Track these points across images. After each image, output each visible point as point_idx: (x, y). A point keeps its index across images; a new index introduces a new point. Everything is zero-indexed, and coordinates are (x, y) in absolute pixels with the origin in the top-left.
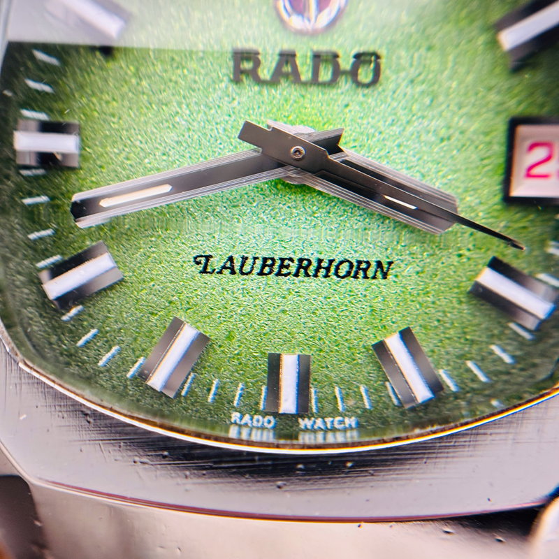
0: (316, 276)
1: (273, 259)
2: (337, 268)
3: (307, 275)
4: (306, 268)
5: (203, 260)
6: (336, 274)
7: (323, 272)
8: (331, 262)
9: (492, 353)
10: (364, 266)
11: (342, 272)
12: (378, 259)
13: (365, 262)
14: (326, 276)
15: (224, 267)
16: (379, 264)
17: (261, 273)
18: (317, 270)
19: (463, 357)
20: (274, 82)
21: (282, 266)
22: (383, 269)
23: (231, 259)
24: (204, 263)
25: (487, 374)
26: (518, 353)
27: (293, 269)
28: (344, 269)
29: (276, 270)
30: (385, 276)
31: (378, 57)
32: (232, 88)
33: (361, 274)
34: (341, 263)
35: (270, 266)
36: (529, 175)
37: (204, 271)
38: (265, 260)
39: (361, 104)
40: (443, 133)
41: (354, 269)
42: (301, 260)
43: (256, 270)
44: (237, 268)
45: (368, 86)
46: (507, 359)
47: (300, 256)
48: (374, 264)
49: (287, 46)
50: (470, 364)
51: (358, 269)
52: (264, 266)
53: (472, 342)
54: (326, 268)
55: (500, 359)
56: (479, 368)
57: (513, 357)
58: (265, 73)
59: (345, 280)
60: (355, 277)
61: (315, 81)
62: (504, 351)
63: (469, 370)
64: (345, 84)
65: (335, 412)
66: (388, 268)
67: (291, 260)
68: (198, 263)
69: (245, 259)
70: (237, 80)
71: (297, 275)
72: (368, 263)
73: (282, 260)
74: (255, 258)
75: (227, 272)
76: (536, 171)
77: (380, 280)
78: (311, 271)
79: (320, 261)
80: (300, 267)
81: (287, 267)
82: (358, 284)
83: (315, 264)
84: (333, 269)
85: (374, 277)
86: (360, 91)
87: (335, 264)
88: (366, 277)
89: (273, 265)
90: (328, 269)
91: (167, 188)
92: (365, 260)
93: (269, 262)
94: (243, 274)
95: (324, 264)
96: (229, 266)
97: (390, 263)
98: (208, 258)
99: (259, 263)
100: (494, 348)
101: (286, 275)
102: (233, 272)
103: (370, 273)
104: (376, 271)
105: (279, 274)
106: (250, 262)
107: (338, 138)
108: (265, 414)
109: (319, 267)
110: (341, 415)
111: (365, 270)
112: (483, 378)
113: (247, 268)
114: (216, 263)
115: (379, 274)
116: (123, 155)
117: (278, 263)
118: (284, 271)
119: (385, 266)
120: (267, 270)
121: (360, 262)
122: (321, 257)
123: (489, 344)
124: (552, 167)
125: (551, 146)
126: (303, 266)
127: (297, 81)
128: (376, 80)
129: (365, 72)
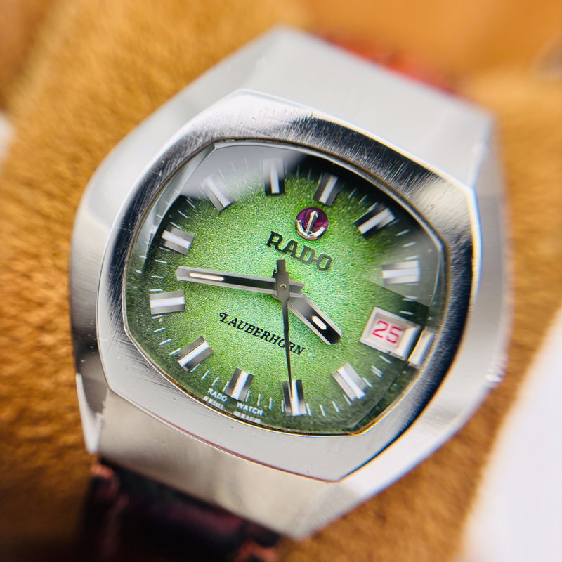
0: (270, 341)
1: (254, 327)
2: (280, 342)
3: (266, 340)
4: (267, 336)
5: (224, 316)
6: (279, 344)
7: (273, 341)
8: (279, 338)
9: (332, 405)
10: (292, 345)
11: (281, 344)
12: (299, 345)
14: (274, 343)
15: (232, 322)
16: (299, 347)
17: (246, 331)
19: (319, 402)
20: (284, 252)
21: (257, 332)
22: (299, 350)
23: (236, 320)
24: (224, 317)
25: (326, 413)
26: (343, 409)
27: (261, 335)
28: (283, 343)
29: (253, 332)
30: (299, 353)
31: (331, 260)
32: (265, 247)
34: (283, 340)
35: (252, 330)
36: (374, 334)
37: (222, 321)
38: (251, 326)
39: (316, 276)
40: (346, 302)
42: (266, 332)
43: (245, 329)
44: (238, 324)
45: (322, 269)
46: (337, 410)
47: (266, 330)
48: (296, 346)
49: (295, 239)
50: (321, 406)
52: (249, 328)
53: (326, 397)
55: (335, 409)
56: (324, 409)
57: (340, 410)
58: (282, 247)
59: (281, 348)
61: (300, 259)
62: (337, 406)
63: (320, 409)
64: (313, 265)
65: (255, 405)
66: (302, 350)
67: (262, 330)
68: (221, 316)
69: (242, 322)
70: (269, 244)
71: (262, 338)
72: (294, 345)
73: (258, 329)
74: (247, 324)
75: (232, 325)
76: (378, 333)
77: (296, 354)
78: (269, 338)
79: (274, 336)
80: (264, 335)
81: (259, 333)
83: (271, 336)
84: (278, 341)
85: (294, 352)
86: (318, 270)
87: (280, 339)
88: (291, 350)
89: (253, 329)
90: (276, 340)
91: (222, 279)
92: (294, 343)
93: (252, 328)
94: (238, 328)
95: (275, 338)
96: (234, 322)
97: (303, 348)
98: (226, 315)
99: (247, 326)
100: (333, 403)
101: (257, 336)
102: (235, 326)
103: (293, 349)
104: (296, 350)
105: (254, 334)
106: (244, 324)
107: (302, 287)
108: (224, 394)
109: (272, 338)
110: (258, 408)
111: (292, 347)
112: (324, 414)
113: (241, 326)
114: (229, 319)
115: (297, 352)
116: (207, 257)
117: (256, 329)
118: (257, 334)
120: (250, 331)
121: (291, 343)
122: (275, 334)
123: (332, 400)
124: (385, 334)
125: (387, 325)
126: (266, 335)
127: (293, 255)
128: (326, 269)
129: (323, 264)
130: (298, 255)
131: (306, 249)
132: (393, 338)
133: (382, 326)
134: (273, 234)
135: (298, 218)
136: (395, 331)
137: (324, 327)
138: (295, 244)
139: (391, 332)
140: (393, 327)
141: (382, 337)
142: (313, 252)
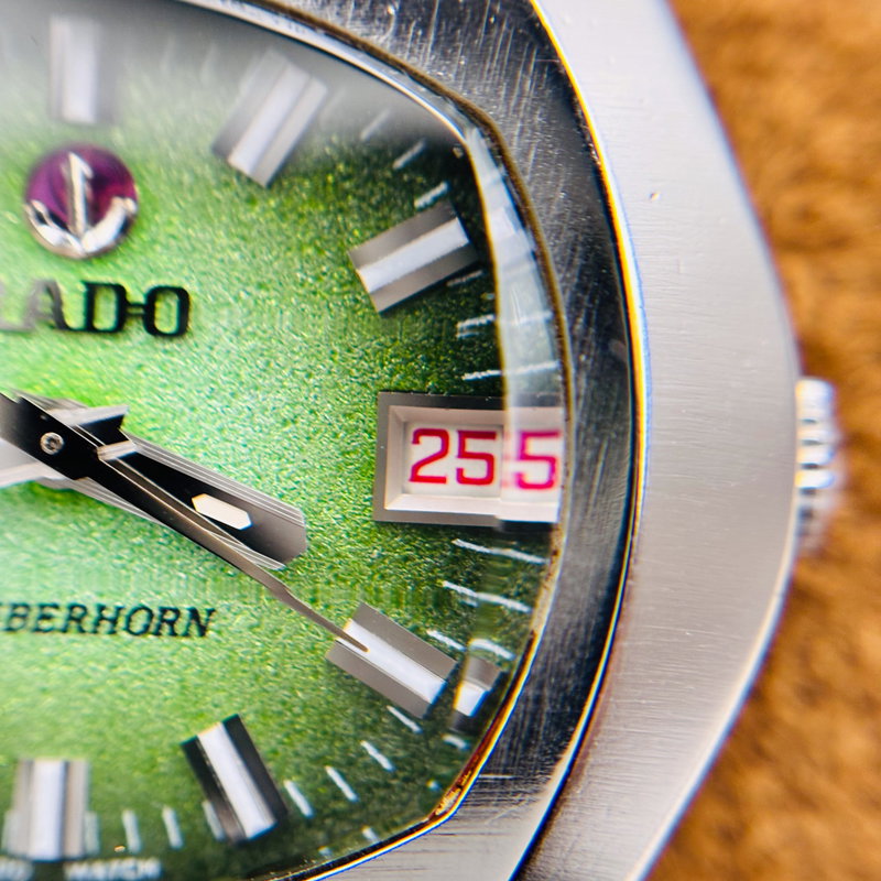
0: (95, 632)
1: (27, 606)
2: (129, 620)
3: (81, 631)
4: (79, 620)
6: (128, 629)
7: (106, 625)
8: (119, 610)
9: (362, 753)
10: (170, 616)
11: (137, 626)
12: (192, 605)
13: (171, 609)
14: (112, 633)
16: (194, 614)
17: (7, 629)
18: (97, 624)
19: (321, 760)
21: (41, 617)
22: (199, 622)
25: (355, 786)
26: (401, 754)
27: (59, 622)
28: (139, 621)
29: (32, 623)
30: (203, 631)
31: (183, 296)
33: (166, 629)
34: (135, 611)
36: (415, 478)
38: (14, 607)
40: (285, 413)
41: (155, 621)
42: (72, 607)
45: (171, 337)
46: (386, 764)
47: (69, 600)
48: (185, 613)
49: (48, 270)
50: (331, 772)
51: (162, 622)
52: (12, 616)
53: (335, 736)
54: (110, 620)
55: (376, 763)
56: (344, 777)
59: (141, 639)
60: (157, 634)
61: (89, 327)
62: (380, 750)
63: (329, 782)
64: (136, 331)
65: (122, 854)
66: (208, 620)
67: (56, 607)
71: (65, 630)
72: (177, 612)
73: (42, 607)
77: (195, 638)
78: (88, 623)
80: (71, 618)
81: (50, 618)
82: (161, 645)
83: (93, 613)
84: (122, 623)
85: (186, 635)
86: (159, 344)
87: (125, 613)
88: (173, 634)
89: (25, 616)
90: (114, 621)
92: (172, 606)
93: (21, 611)
95: (108, 614)
97: (210, 612)
99: (4, 610)
100: (365, 744)
101: (46, 631)
103: (180, 627)
104: (189, 625)
105: (38, 630)
107: (118, 420)
109: (100, 619)
111: (172, 623)
112: (350, 795)
115: (194, 630)
117: (35, 612)
118: (45, 624)
119: (203, 616)
120: (17, 623)
121: (164, 611)
122: (103, 601)
123: (360, 738)
124: (447, 466)
125: (443, 435)
126: (76, 616)
127: (61, 327)
128: (182, 330)
129: (166, 317)
130: (74, 318)
131: (92, 290)
132: (476, 469)
133: (431, 445)
136: (473, 445)
137: (240, 520)
138: (52, 288)
139: (463, 454)
140: (464, 435)
141: (442, 480)
142: (120, 291)
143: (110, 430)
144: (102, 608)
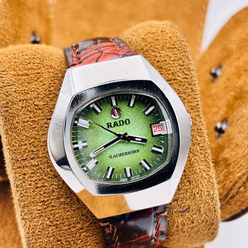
7: (129, 154)
11: (132, 153)
12: (137, 149)
16: (137, 150)
17: (120, 156)
20: (114, 126)
21: (123, 154)
23: (115, 155)
24: (111, 157)
25: (157, 163)
27: (125, 154)
30: (139, 152)
31: (129, 119)
36: (155, 132)
37: (111, 158)
39: (128, 127)
40: (141, 128)
42: (125, 153)
43: (119, 156)
44: (116, 156)
49: (115, 121)
50: (154, 162)
51: (134, 152)
53: (154, 158)
54: (129, 153)
55: (158, 160)
57: (160, 159)
58: (113, 126)
61: (120, 125)
64: (125, 125)
65: (136, 175)
69: (117, 155)
70: (108, 128)
72: (136, 150)
75: (114, 157)
77: (138, 153)
82: (135, 154)
86: (128, 125)
90: (130, 153)
91: (104, 148)
95: (129, 152)
98: (111, 156)
99: (119, 155)
103: (136, 152)
105: (123, 155)
106: (118, 155)
107: (127, 133)
108: (125, 178)
111: (135, 152)
122: (128, 151)
123: (156, 158)
124: (157, 130)
125: (156, 127)
126: (126, 153)
127: (118, 126)
128: (129, 123)
129: (127, 122)
130: (119, 124)
131: (120, 121)
134: (108, 124)
135: (111, 114)
136: (159, 127)
137: (140, 140)
138: (116, 122)
139: (159, 128)
140: (158, 126)
141: (157, 131)
142: (122, 121)
143: (126, 134)
144: (128, 152)
